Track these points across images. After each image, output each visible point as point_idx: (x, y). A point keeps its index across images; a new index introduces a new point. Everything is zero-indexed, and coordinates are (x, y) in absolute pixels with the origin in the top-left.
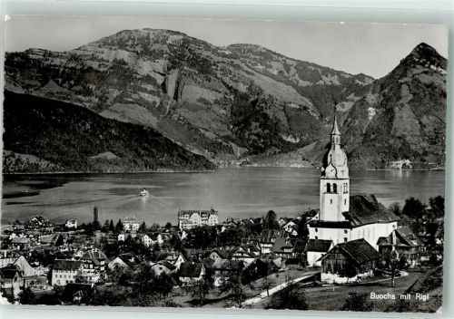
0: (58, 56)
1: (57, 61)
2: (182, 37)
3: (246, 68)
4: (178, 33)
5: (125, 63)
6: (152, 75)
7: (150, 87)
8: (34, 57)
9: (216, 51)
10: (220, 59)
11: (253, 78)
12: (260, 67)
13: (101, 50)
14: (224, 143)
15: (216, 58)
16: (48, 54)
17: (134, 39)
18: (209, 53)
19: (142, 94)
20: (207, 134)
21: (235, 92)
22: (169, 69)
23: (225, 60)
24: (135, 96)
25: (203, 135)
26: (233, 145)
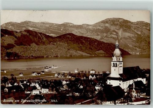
0: (90, 25)
1: (90, 27)
2: (123, 20)
3: (141, 28)
4: (122, 19)
5: (108, 27)
6: (115, 30)
7: (114, 33)
8: (84, 26)
9: (132, 23)
10: (134, 25)
11: (142, 30)
12: (144, 27)
13: (101, 24)
14: (134, 48)
15: (132, 25)
16: (88, 25)
17: (110, 21)
18: (130, 24)
19: (112, 35)
20: (130, 45)
21: (138, 34)
22: (120, 28)
23: (135, 25)
24: (110, 36)
25: (129, 46)
26: (137, 48)
